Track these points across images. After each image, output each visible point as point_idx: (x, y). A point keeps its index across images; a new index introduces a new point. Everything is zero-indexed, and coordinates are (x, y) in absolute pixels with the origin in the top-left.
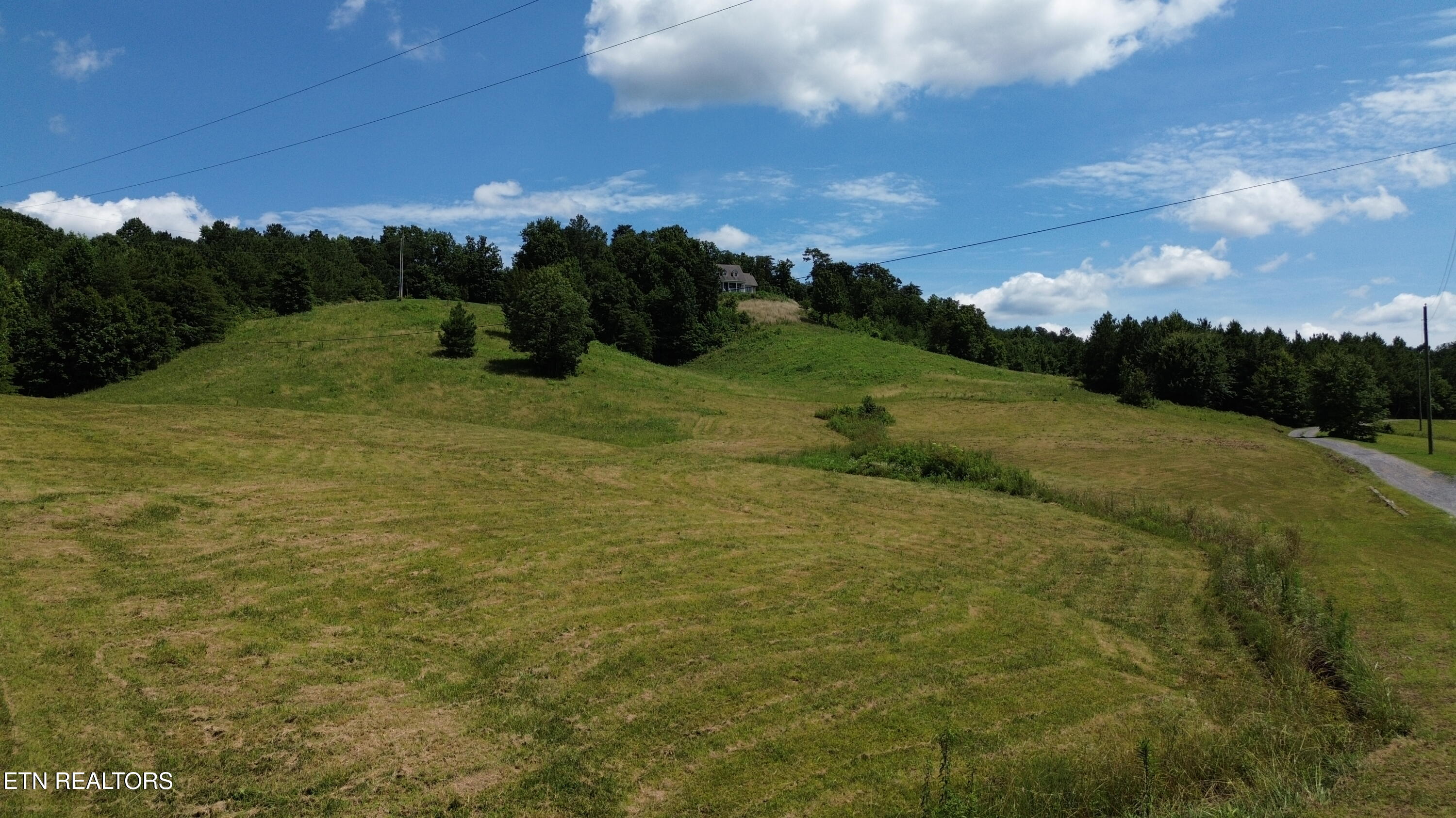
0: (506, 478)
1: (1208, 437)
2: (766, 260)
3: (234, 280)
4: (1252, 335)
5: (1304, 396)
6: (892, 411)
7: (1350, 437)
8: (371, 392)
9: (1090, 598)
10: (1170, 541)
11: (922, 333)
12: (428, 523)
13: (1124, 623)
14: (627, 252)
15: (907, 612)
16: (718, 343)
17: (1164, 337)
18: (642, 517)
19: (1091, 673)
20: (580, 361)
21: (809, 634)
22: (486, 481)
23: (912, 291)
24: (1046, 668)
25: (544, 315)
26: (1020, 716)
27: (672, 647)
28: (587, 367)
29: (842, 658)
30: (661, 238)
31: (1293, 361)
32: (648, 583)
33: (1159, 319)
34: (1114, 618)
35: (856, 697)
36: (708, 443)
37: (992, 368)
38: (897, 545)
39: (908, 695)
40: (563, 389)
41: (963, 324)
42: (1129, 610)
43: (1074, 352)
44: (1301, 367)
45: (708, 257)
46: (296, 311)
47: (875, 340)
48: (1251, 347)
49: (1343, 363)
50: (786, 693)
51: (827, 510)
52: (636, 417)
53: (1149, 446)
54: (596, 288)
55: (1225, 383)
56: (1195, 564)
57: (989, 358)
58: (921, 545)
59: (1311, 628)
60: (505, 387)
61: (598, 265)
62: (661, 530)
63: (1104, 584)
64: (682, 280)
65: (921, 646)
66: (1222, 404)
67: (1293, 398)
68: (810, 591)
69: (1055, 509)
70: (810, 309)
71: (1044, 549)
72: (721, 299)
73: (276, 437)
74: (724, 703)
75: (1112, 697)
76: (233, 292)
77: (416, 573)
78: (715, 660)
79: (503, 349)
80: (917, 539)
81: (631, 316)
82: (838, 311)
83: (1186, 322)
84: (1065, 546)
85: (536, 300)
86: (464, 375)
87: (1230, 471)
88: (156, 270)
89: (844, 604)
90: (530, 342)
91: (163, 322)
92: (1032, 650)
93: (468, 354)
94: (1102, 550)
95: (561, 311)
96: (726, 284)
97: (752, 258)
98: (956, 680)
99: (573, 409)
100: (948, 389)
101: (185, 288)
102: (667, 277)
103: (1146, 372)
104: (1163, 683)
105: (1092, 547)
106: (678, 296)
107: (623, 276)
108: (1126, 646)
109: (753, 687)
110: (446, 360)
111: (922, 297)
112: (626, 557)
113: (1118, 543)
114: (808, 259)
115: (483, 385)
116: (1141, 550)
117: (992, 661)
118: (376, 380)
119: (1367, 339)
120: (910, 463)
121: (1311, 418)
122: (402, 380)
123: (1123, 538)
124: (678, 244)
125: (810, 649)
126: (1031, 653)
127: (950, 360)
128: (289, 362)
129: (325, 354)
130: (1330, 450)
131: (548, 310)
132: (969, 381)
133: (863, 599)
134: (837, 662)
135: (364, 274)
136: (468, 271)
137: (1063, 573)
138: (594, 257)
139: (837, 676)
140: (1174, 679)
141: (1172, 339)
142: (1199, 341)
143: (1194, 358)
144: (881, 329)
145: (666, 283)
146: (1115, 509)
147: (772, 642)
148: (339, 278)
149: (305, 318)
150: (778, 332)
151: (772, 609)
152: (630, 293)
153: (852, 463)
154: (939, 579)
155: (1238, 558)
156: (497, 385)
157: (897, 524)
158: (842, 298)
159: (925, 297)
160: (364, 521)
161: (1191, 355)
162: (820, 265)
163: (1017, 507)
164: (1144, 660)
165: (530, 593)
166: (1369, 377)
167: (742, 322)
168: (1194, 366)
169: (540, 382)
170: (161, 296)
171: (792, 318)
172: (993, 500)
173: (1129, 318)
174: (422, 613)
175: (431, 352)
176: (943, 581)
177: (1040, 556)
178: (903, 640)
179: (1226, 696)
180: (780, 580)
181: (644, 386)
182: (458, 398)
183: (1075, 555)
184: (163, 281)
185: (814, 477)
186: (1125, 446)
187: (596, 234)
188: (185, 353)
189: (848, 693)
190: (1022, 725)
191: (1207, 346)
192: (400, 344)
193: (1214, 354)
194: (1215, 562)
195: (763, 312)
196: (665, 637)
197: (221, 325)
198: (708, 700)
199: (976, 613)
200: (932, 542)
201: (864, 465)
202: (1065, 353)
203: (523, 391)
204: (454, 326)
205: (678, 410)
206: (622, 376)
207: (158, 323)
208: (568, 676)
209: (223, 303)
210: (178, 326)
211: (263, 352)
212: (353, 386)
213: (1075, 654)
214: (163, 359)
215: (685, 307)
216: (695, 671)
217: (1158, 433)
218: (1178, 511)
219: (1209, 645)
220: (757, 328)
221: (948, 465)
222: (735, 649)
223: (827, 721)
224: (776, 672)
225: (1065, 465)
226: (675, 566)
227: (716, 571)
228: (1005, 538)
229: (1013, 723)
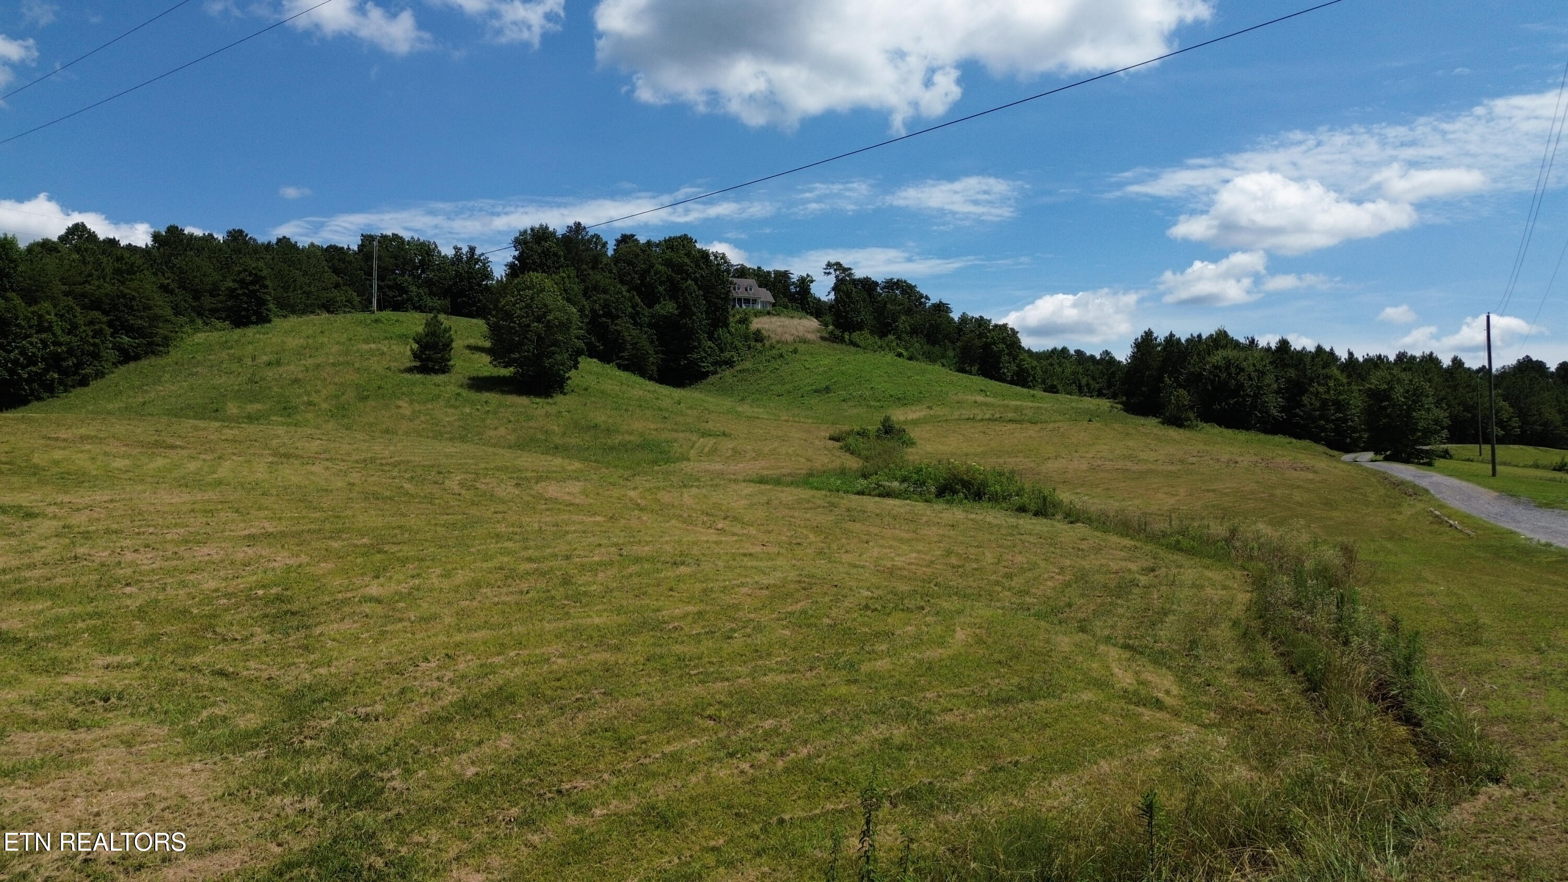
0: (434, 491)
1: (1255, 458)
2: (785, 275)
3: (184, 289)
4: (1302, 354)
5: (1356, 419)
6: (914, 433)
7: (1407, 461)
8: (330, 411)
9: (1110, 622)
10: (1208, 561)
11: (951, 353)
12: (307, 537)
13: (1148, 650)
14: (630, 263)
15: (877, 635)
16: (730, 363)
17: (1209, 354)
18: (584, 532)
19: (1099, 709)
20: (569, 378)
21: (745, 662)
22: (408, 493)
23: (941, 308)
24: (1042, 702)
25: (529, 326)
26: (1000, 762)
27: (559, 680)
28: (578, 385)
29: (780, 690)
30: (667, 248)
31: (1345, 381)
32: (558, 604)
33: (1204, 337)
34: (1137, 644)
35: (788, 740)
36: (706, 466)
37: (1025, 390)
38: (889, 564)
39: (857, 737)
40: (548, 408)
41: (994, 343)
42: (1155, 635)
43: (1113, 373)
44: (1354, 387)
45: (719, 269)
46: (253, 323)
47: (900, 360)
48: (1301, 366)
49: (1399, 381)
50: (694, 737)
51: (817, 529)
52: (627, 438)
53: (1190, 467)
54: (595, 302)
55: (1274, 404)
56: (1235, 585)
57: (1022, 379)
58: (918, 565)
59: (1373, 653)
60: (482, 406)
61: (597, 277)
62: (600, 545)
63: (1128, 608)
64: (690, 294)
65: (887, 675)
66: (1271, 427)
67: (1345, 421)
68: (762, 612)
69: (1081, 529)
70: (831, 327)
71: (1062, 569)
72: (734, 316)
73: (173, 447)
74: (607, 750)
75: (1123, 738)
76: (183, 303)
77: (260, 592)
78: (611, 695)
79: (484, 365)
80: (916, 558)
81: (634, 333)
82: (860, 328)
83: (1232, 339)
84: (1087, 567)
85: (521, 309)
86: (437, 392)
87: (1278, 492)
88: (90, 275)
89: (800, 627)
90: (513, 356)
91: (98, 333)
92: (1028, 679)
93: (444, 370)
94: (1129, 571)
95: (549, 321)
96: (740, 300)
97: (769, 273)
98: (924, 717)
99: (556, 428)
100: (976, 411)
101: (124, 296)
102: (674, 291)
103: (1189, 392)
104: (1190, 720)
105: (1118, 567)
106: (685, 310)
107: (624, 289)
108: (1147, 676)
109: (652, 729)
110: (418, 376)
111: (951, 315)
112: (543, 574)
113: (1150, 563)
114: (829, 273)
115: (458, 403)
116: (1174, 571)
117: (974, 693)
118: (337, 397)
119: (1423, 358)
120: (923, 483)
121: (1364, 442)
122: (367, 397)
123: (1154, 558)
124: (686, 254)
125: (740, 681)
126: (1025, 684)
127: (980, 381)
128: (240, 379)
129: (281, 370)
130: (1384, 473)
131: (533, 322)
132: (1000, 403)
133: (827, 621)
134: (773, 696)
135: (337, 286)
136: (455, 283)
137: (1083, 595)
138: (593, 268)
139: (769, 713)
140: (1204, 715)
141: (1217, 357)
142: (1246, 359)
143: (1241, 378)
144: (907, 350)
145: (673, 297)
146: (1148, 529)
147: (692, 672)
148: (307, 289)
149: (263, 330)
150: (795, 351)
151: (707, 633)
152: (633, 307)
153: (862, 483)
154: (927, 599)
155: (1285, 579)
156: (473, 403)
157: (895, 544)
158: (866, 315)
159: (956, 316)
160: (227, 534)
161: (1238, 374)
162: (842, 280)
163: (1038, 527)
164: (1168, 692)
165: (400, 616)
166: (1427, 396)
167: (756, 341)
168: (1241, 386)
169: (523, 400)
170: (96, 305)
171: (810, 336)
172: (1013, 521)
173: (1172, 335)
174: (245, 640)
175: (402, 368)
176: (932, 601)
177: (1058, 577)
178: (865, 668)
179: (1266, 734)
180: (728, 599)
181: (641, 406)
182: (428, 417)
183: (1096, 576)
184: (99, 287)
185: (813, 497)
186: (1164, 467)
187: (596, 243)
188: (123, 369)
189: (778, 735)
190: (1001, 774)
191: (1254, 365)
192: (368, 359)
193: (1262, 374)
194: (1259, 583)
195: (779, 330)
196: (555, 667)
197: (166, 338)
198: (587, 747)
199: (964, 637)
200: (932, 562)
201: (873, 485)
202: (1104, 375)
203: (502, 410)
204: (428, 339)
205: (676, 431)
206: (617, 395)
207: (91, 334)
208: (406, 718)
209: (168, 312)
210: (115, 338)
211: (212, 366)
212: (310, 403)
213: (1082, 685)
214: (97, 375)
215: (692, 323)
216: (580, 710)
217: (1201, 454)
218: (1219, 530)
219: (1249, 674)
220: (772, 347)
221: (966, 484)
222: (642, 681)
223: (742, 772)
224: (689, 709)
225: (1097, 486)
226: (602, 584)
227: (650, 591)
228: (1019, 559)
229: (990, 771)
